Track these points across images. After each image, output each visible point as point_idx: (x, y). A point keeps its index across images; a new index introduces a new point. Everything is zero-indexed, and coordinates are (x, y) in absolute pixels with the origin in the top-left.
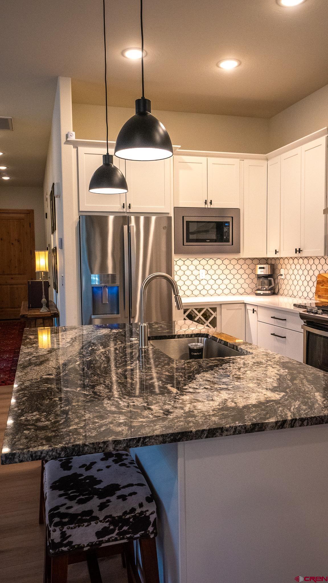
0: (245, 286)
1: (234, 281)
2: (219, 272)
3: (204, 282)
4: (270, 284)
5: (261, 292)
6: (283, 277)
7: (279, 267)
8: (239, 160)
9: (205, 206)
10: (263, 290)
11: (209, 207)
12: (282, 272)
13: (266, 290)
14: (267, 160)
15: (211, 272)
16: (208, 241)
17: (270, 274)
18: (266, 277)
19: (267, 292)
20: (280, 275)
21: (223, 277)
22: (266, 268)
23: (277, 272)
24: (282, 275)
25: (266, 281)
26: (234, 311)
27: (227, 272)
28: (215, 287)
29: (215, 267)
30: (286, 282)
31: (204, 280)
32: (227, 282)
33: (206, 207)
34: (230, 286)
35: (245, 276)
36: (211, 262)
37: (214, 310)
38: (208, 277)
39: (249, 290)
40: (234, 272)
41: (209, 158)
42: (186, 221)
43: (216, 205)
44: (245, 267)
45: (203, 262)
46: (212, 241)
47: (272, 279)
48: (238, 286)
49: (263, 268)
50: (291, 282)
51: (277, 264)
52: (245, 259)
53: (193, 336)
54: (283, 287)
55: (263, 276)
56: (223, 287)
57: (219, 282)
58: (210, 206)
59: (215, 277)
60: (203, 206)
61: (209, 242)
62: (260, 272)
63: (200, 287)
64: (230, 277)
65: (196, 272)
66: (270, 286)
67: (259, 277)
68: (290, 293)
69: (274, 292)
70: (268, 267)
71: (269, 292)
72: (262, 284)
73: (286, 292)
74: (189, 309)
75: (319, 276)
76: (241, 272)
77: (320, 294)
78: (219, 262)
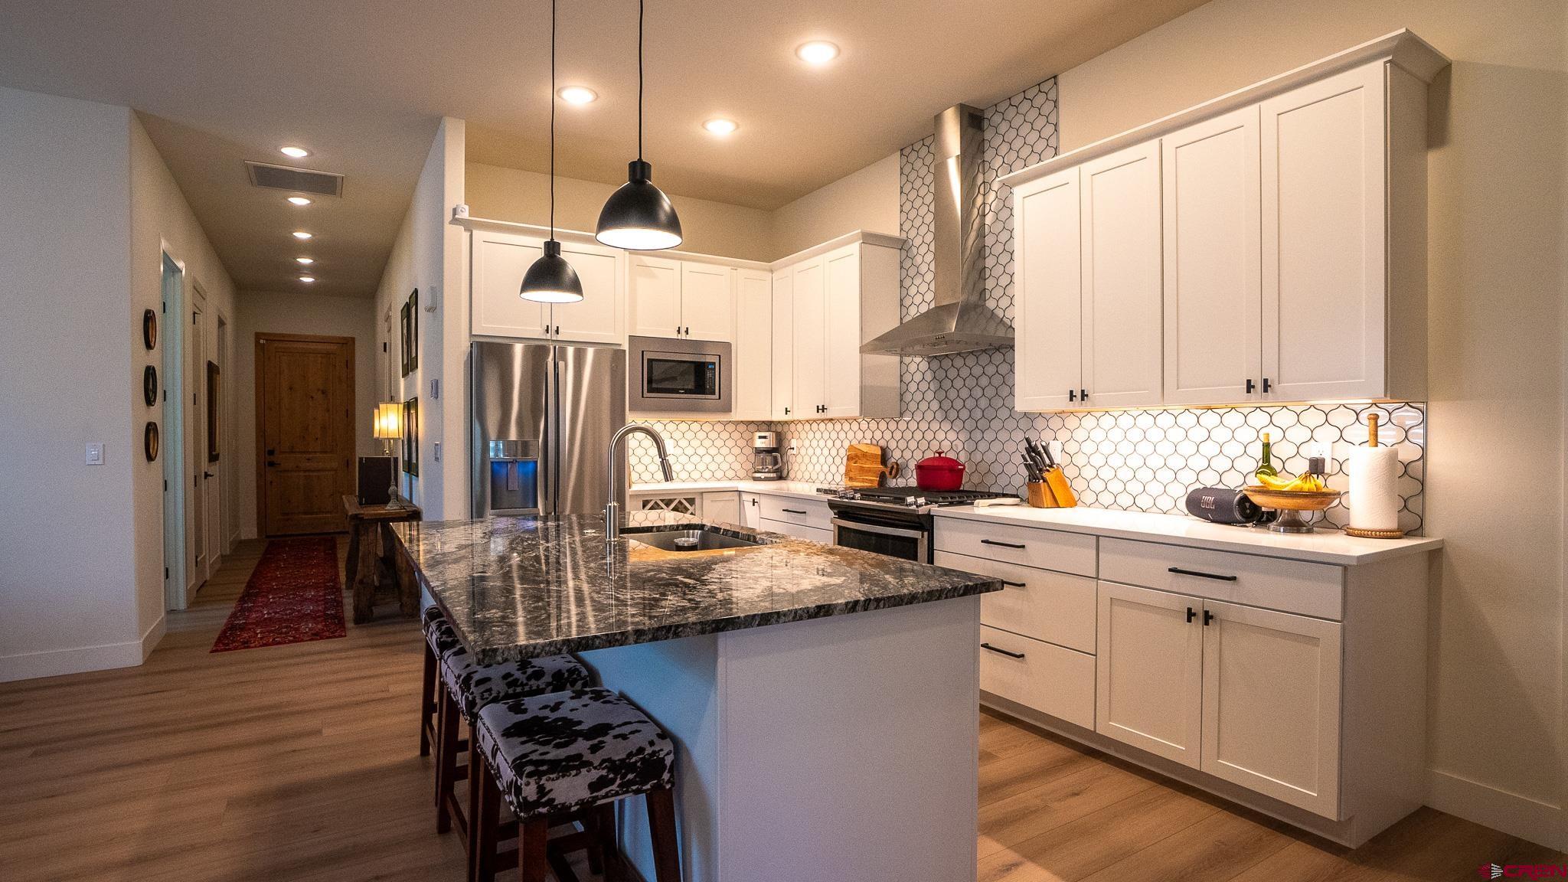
0: (737, 466)
1: (718, 459)
2: (695, 443)
4: (776, 462)
5: (762, 475)
6: (794, 452)
7: (789, 436)
8: (729, 268)
9: (678, 336)
10: (765, 473)
11: (684, 338)
12: (794, 443)
13: (769, 472)
14: (772, 271)
15: (683, 443)
16: (682, 391)
17: (774, 446)
18: (769, 451)
19: (772, 475)
20: (789, 448)
21: (702, 451)
22: (767, 437)
23: (786, 444)
24: (793, 449)
25: (769, 459)
26: (722, 503)
27: (708, 443)
28: (690, 467)
29: (689, 435)
30: (799, 459)
32: (707, 459)
33: (680, 338)
34: (713, 467)
35: (736, 451)
36: (683, 427)
37: (691, 501)
38: (679, 451)
39: (742, 474)
40: (719, 443)
41: (685, 263)
42: (648, 359)
43: (694, 335)
44: (736, 435)
45: (671, 427)
46: (687, 391)
47: (778, 455)
48: (725, 466)
49: (765, 437)
50: (807, 460)
51: (785, 432)
52: (737, 423)
53: (680, 528)
54: (796, 467)
55: (764, 451)
56: (701, 467)
57: (696, 459)
58: (686, 337)
59: (689, 451)
60: (675, 336)
61: (683, 393)
62: (760, 444)
64: (713, 451)
66: (774, 465)
67: (758, 451)
68: (807, 476)
69: (781, 477)
70: (771, 436)
71: (775, 475)
72: (763, 462)
73: (799, 475)
74: (651, 500)
75: (851, 447)
76: (731, 443)
77: (852, 474)
78: (695, 427)
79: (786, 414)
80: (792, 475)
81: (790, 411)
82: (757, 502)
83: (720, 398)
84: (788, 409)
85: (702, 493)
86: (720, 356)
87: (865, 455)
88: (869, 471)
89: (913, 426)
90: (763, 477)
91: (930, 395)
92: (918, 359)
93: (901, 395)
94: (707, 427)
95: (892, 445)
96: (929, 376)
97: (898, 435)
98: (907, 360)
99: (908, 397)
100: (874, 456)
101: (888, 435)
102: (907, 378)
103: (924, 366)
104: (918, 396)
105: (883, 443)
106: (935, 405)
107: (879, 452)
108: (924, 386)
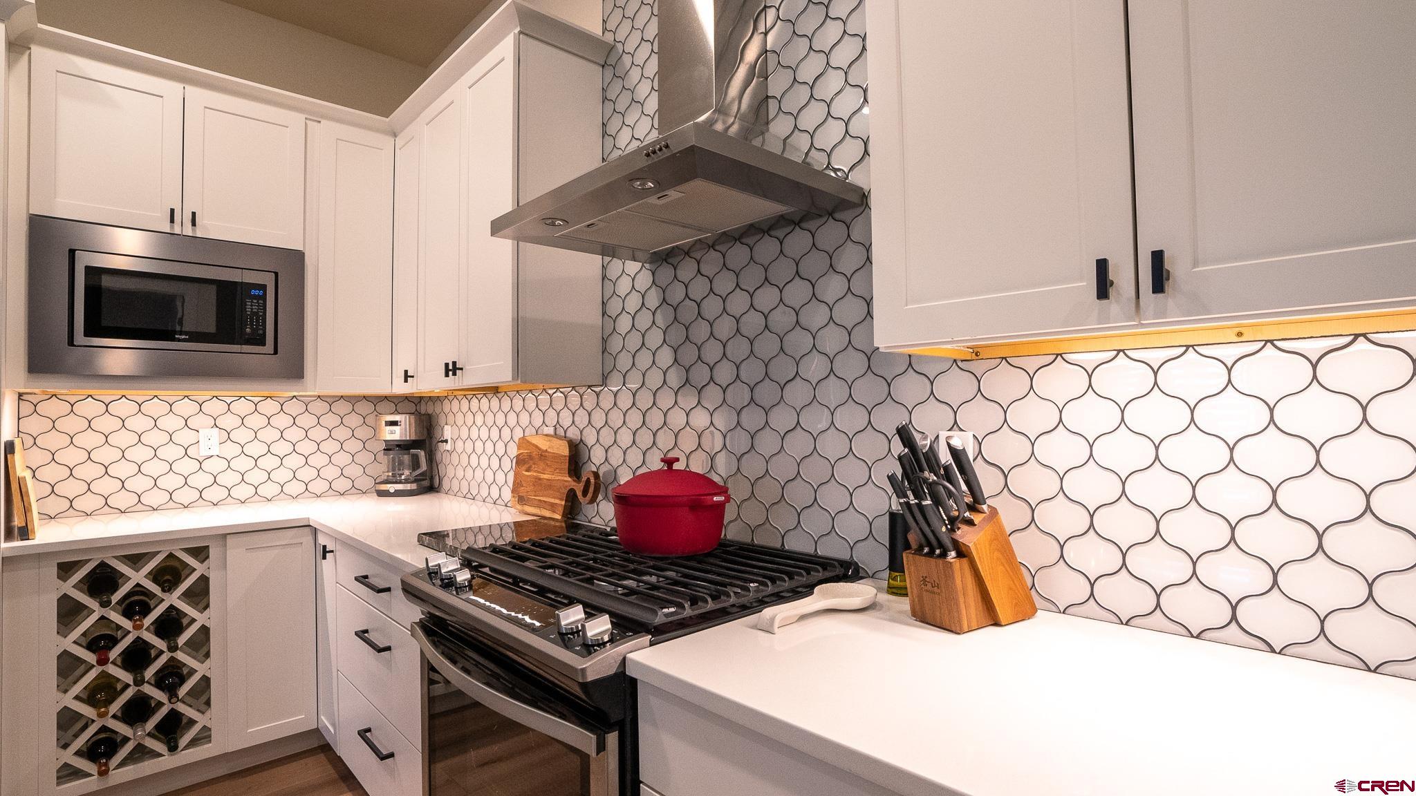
0: (354, 471)
1: (318, 460)
2: (270, 435)
3: (214, 465)
4: (415, 464)
5: (392, 488)
6: (448, 447)
7: (442, 421)
8: (303, 117)
9: (172, 228)
10: (400, 482)
11: (188, 231)
12: (448, 432)
13: (407, 481)
14: (395, 135)
15: (242, 435)
16: (183, 337)
17: (414, 439)
18: (403, 446)
19: (408, 487)
20: (442, 441)
21: (282, 448)
22: (403, 423)
23: (437, 435)
24: (446, 441)
25: (406, 458)
26: (276, 551)
27: (294, 434)
28: (256, 477)
29: (256, 421)
30: (455, 457)
31: (215, 457)
32: (295, 461)
33: (177, 230)
34: (306, 474)
35: (353, 446)
36: (242, 407)
37: (200, 553)
38: (231, 450)
39: (367, 483)
41: (191, 87)
42: (85, 267)
43: (214, 227)
45: (215, 407)
46: (198, 337)
47: (422, 454)
48: (331, 472)
49: (394, 423)
50: (464, 458)
51: (438, 413)
52: (331, 400)
54: (450, 472)
55: (398, 446)
56: (282, 475)
57: (269, 462)
58: (194, 231)
59: (256, 449)
60: (166, 228)
61: (184, 340)
62: (396, 434)
63: (201, 480)
64: (306, 447)
65: (185, 437)
66: (414, 470)
67: (390, 447)
68: (464, 487)
69: (428, 484)
70: (409, 421)
71: (414, 486)
72: (396, 466)
73: (455, 488)
74: (91, 559)
75: (523, 442)
76: (341, 433)
77: (522, 491)
78: (270, 407)
79: (406, 381)
80: (446, 484)
81: (413, 377)
82: (332, 551)
83: (276, 352)
84: (406, 372)
85: (224, 536)
86: (276, 274)
87: (543, 455)
88: (549, 486)
89: (625, 401)
90: (392, 491)
91: (655, 338)
92: (633, 267)
93: (604, 341)
94: (294, 408)
95: (590, 438)
96: (653, 300)
97: (598, 418)
98: (616, 266)
99: (615, 344)
100: (556, 457)
101: (582, 418)
102: (614, 307)
103: (644, 280)
104: (634, 341)
105: (573, 434)
106: (666, 357)
107: (565, 451)
108: (644, 320)
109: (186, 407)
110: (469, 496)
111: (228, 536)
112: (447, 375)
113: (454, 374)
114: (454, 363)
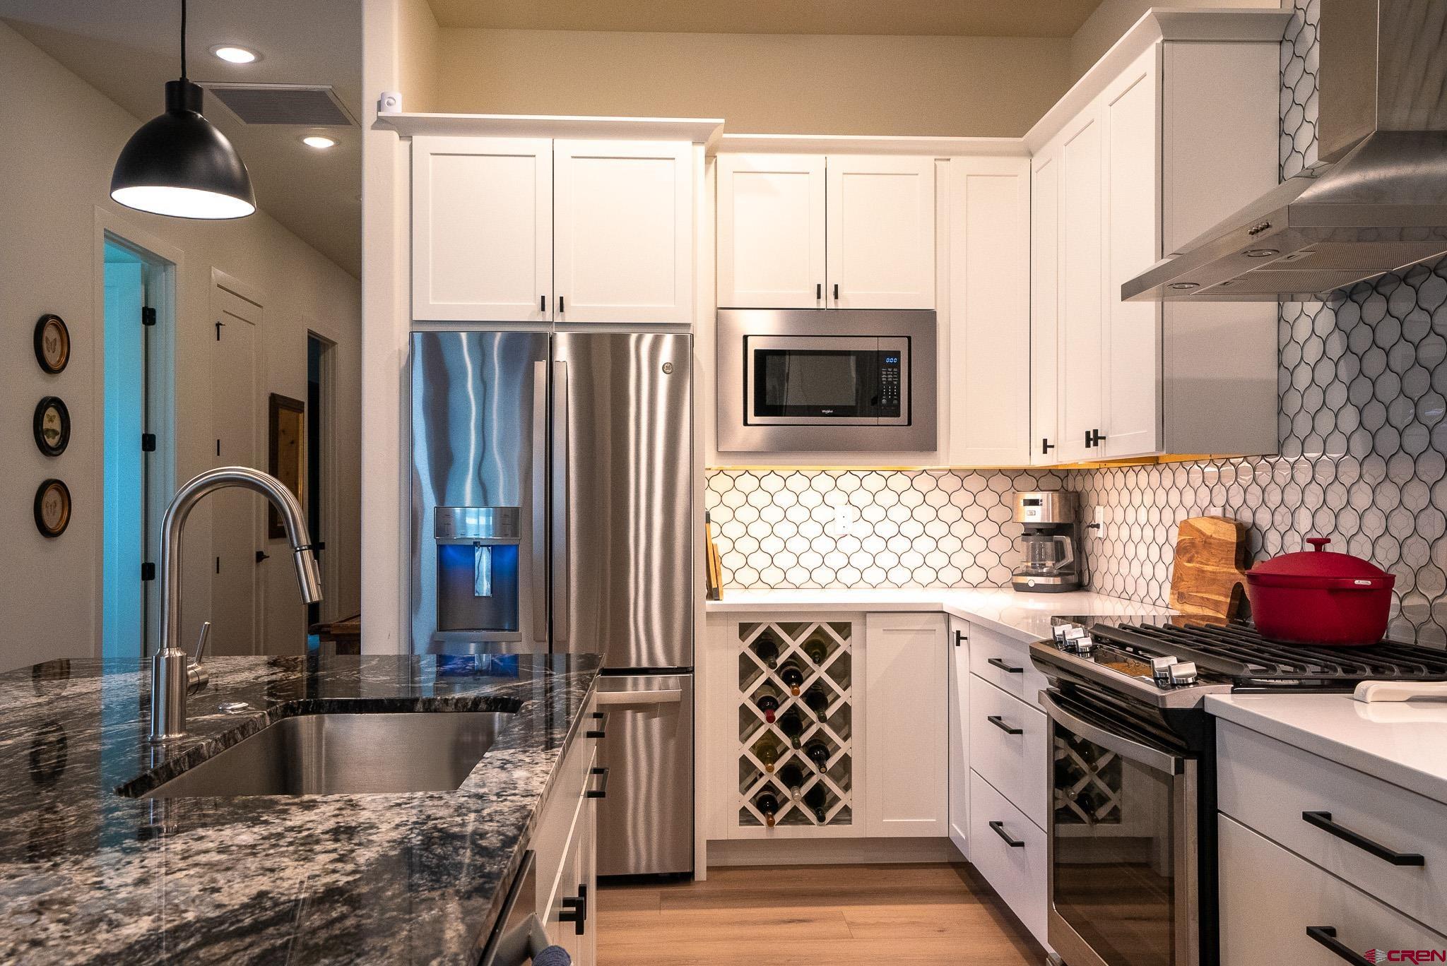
0: (988, 559)
1: (950, 544)
2: (899, 514)
3: (849, 545)
5: (1032, 581)
6: (1100, 533)
7: (1093, 499)
8: (932, 158)
9: (818, 303)
10: (1041, 575)
11: (832, 305)
12: (1100, 515)
13: (1049, 574)
14: (1030, 154)
15: (874, 514)
16: (828, 412)
17: (1058, 522)
18: (1046, 531)
19: (1051, 581)
20: (1093, 526)
21: (912, 529)
22: (1044, 502)
23: (1088, 520)
24: (1098, 526)
25: (1049, 546)
26: (909, 636)
27: (925, 513)
28: (887, 560)
29: (887, 498)
30: (1108, 548)
31: (849, 537)
32: (924, 545)
33: (822, 306)
34: (937, 560)
35: (988, 529)
36: (874, 482)
37: (844, 629)
38: (863, 529)
39: (1001, 575)
40: (950, 514)
41: (831, 157)
42: (756, 351)
43: (852, 299)
44: (988, 499)
45: (849, 482)
46: (840, 411)
47: (1067, 541)
48: (963, 560)
49: (1034, 502)
50: (1119, 551)
51: (1088, 490)
52: (963, 475)
54: (1103, 565)
55: (1039, 530)
56: (912, 560)
57: (899, 544)
58: (836, 303)
59: (887, 529)
60: (813, 304)
61: (829, 415)
62: (1036, 516)
63: (836, 560)
64: (937, 529)
65: (822, 514)
66: (1058, 560)
67: (1033, 531)
68: (1119, 589)
70: (1052, 500)
71: (1058, 581)
72: (1036, 556)
73: (1109, 587)
74: (760, 624)
75: (1185, 527)
76: (975, 514)
77: (1183, 587)
78: (900, 482)
79: (1045, 452)
80: (1097, 582)
81: (1052, 447)
82: (966, 638)
83: (910, 423)
84: (1045, 441)
85: (864, 614)
86: (909, 338)
87: (1207, 542)
88: (1214, 580)
89: (1303, 476)
90: (1031, 584)
91: (1338, 396)
92: (1313, 307)
93: (1280, 398)
94: (924, 483)
95: (1263, 519)
96: (1336, 348)
97: (1274, 497)
98: (1292, 309)
99: (1293, 403)
100: (1223, 544)
101: (1254, 497)
102: (1291, 357)
103: (1326, 322)
104: (1314, 399)
105: (1246, 517)
106: (1349, 419)
107: (1230, 535)
108: (1325, 373)
109: (823, 483)
110: (1124, 595)
111: (868, 615)
112: (1088, 445)
113: (1096, 444)
114: (1096, 432)
